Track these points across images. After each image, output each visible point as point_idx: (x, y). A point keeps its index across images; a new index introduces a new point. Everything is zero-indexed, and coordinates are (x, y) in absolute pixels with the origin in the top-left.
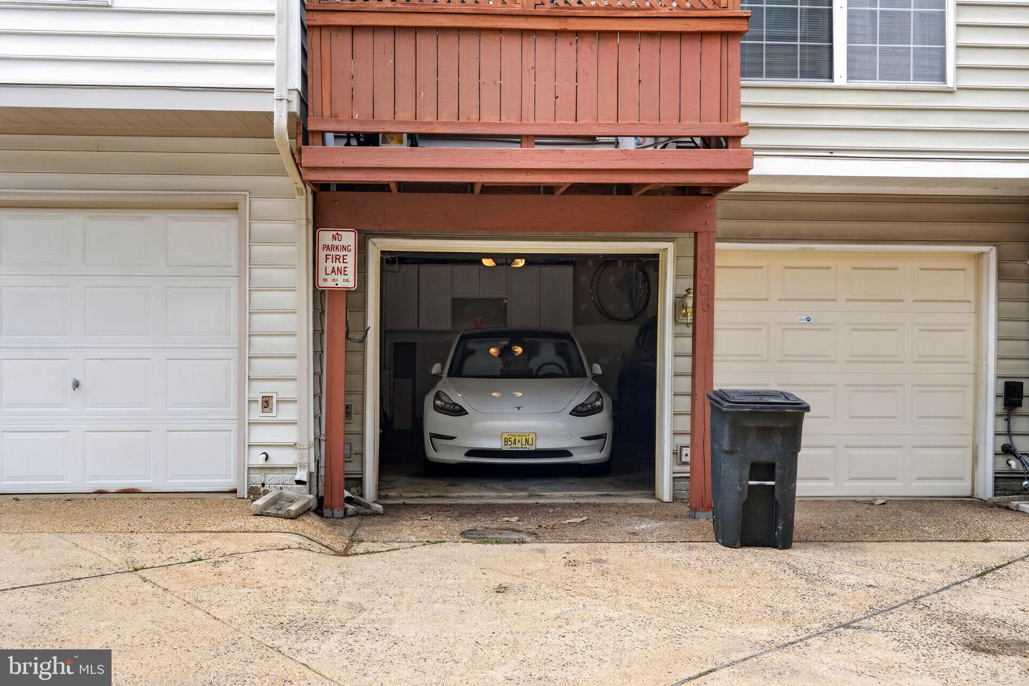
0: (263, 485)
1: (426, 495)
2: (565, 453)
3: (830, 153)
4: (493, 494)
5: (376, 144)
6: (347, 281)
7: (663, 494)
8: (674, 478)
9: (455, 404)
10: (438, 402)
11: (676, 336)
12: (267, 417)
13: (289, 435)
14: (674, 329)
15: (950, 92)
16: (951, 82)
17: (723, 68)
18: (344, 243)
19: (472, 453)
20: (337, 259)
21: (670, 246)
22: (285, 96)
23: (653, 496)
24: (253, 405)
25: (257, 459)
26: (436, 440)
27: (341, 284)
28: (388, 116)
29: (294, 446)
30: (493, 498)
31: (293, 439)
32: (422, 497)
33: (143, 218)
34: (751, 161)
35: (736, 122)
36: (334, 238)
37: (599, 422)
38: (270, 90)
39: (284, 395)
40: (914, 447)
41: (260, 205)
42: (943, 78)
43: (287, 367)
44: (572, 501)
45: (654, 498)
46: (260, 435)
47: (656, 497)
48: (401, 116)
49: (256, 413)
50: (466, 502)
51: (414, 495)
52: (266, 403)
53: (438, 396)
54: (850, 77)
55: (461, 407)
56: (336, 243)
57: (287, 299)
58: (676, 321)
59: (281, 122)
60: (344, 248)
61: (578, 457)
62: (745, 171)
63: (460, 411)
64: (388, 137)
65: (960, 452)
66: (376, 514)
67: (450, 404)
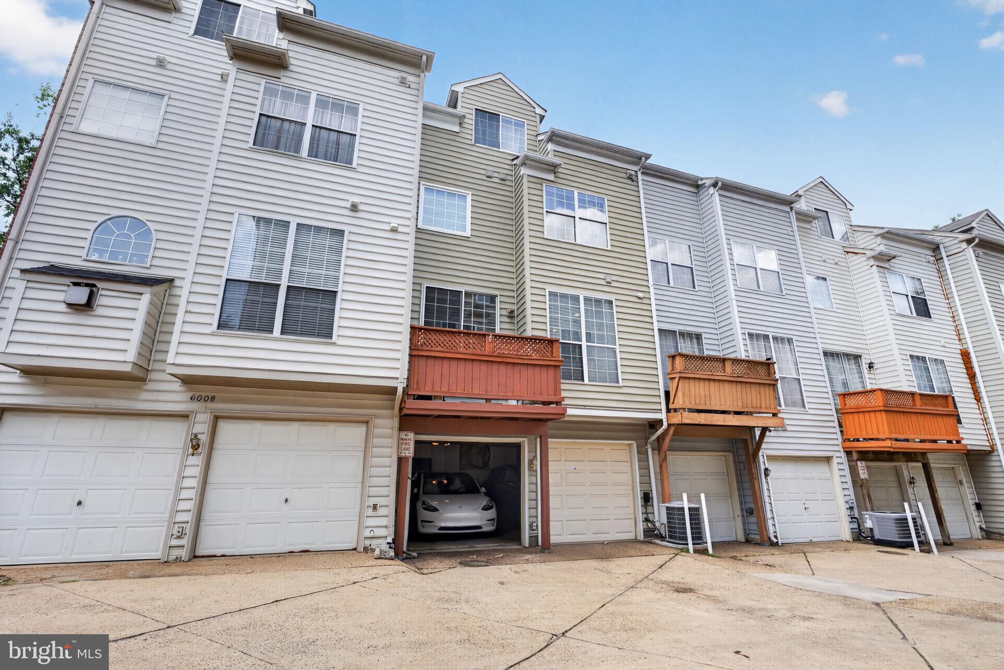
0: (370, 545)
1: (426, 549)
2: (479, 527)
3: (585, 407)
4: (455, 547)
5: (431, 400)
6: (409, 453)
7: (525, 543)
8: (530, 536)
9: (432, 506)
10: (424, 506)
11: (530, 476)
12: (375, 514)
13: (383, 521)
14: (528, 473)
15: (621, 387)
16: (621, 384)
17: (555, 377)
18: (409, 437)
19: (442, 528)
20: (406, 444)
21: (526, 439)
22: (403, 381)
23: (520, 544)
24: (369, 508)
25: (367, 533)
26: (424, 523)
27: (407, 455)
28: (438, 390)
29: (386, 527)
30: (455, 549)
31: (385, 524)
32: (425, 550)
33: (325, 426)
34: (566, 410)
35: (560, 397)
36: (405, 435)
37: (492, 513)
38: (397, 378)
39: (383, 503)
40: (615, 519)
41: (378, 421)
42: (618, 382)
43: (385, 491)
44: (488, 548)
45: (521, 545)
46: (370, 522)
47: (522, 545)
48: (443, 389)
49: (370, 512)
50: (445, 551)
51: (421, 549)
52: (375, 507)
53: (424, 503)
54: (589, 381)
55: (435, 508)
56: (406, 437)
57: (387, 461)
58: (529, 470)
59: (400, 391)
60: (410, 439)
61: (485, 529)
62: (564, 414)
63: (435, 510)
64: (436, 397)
65: (630, 521)
66: (415, 558)
67: (430, 507)
